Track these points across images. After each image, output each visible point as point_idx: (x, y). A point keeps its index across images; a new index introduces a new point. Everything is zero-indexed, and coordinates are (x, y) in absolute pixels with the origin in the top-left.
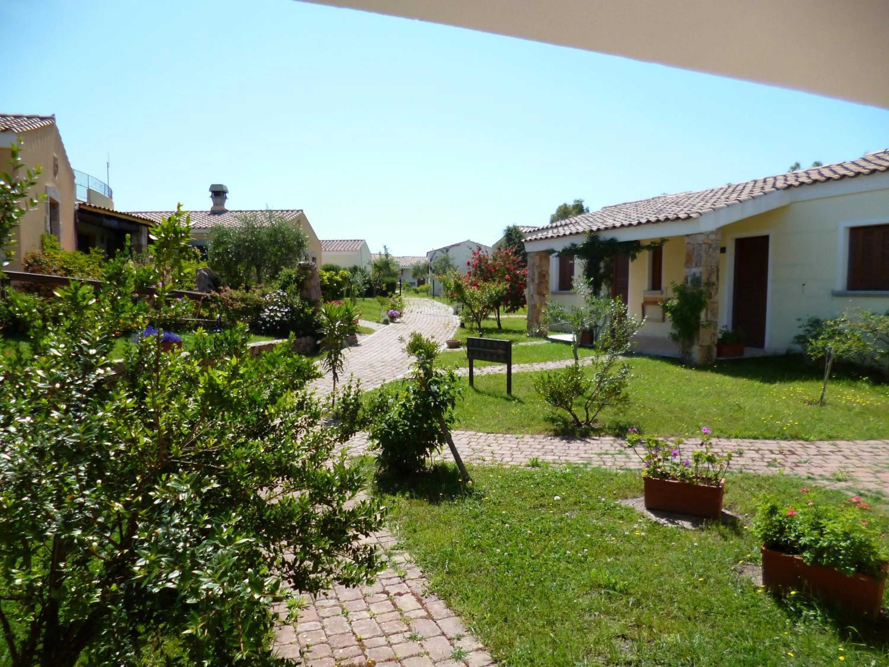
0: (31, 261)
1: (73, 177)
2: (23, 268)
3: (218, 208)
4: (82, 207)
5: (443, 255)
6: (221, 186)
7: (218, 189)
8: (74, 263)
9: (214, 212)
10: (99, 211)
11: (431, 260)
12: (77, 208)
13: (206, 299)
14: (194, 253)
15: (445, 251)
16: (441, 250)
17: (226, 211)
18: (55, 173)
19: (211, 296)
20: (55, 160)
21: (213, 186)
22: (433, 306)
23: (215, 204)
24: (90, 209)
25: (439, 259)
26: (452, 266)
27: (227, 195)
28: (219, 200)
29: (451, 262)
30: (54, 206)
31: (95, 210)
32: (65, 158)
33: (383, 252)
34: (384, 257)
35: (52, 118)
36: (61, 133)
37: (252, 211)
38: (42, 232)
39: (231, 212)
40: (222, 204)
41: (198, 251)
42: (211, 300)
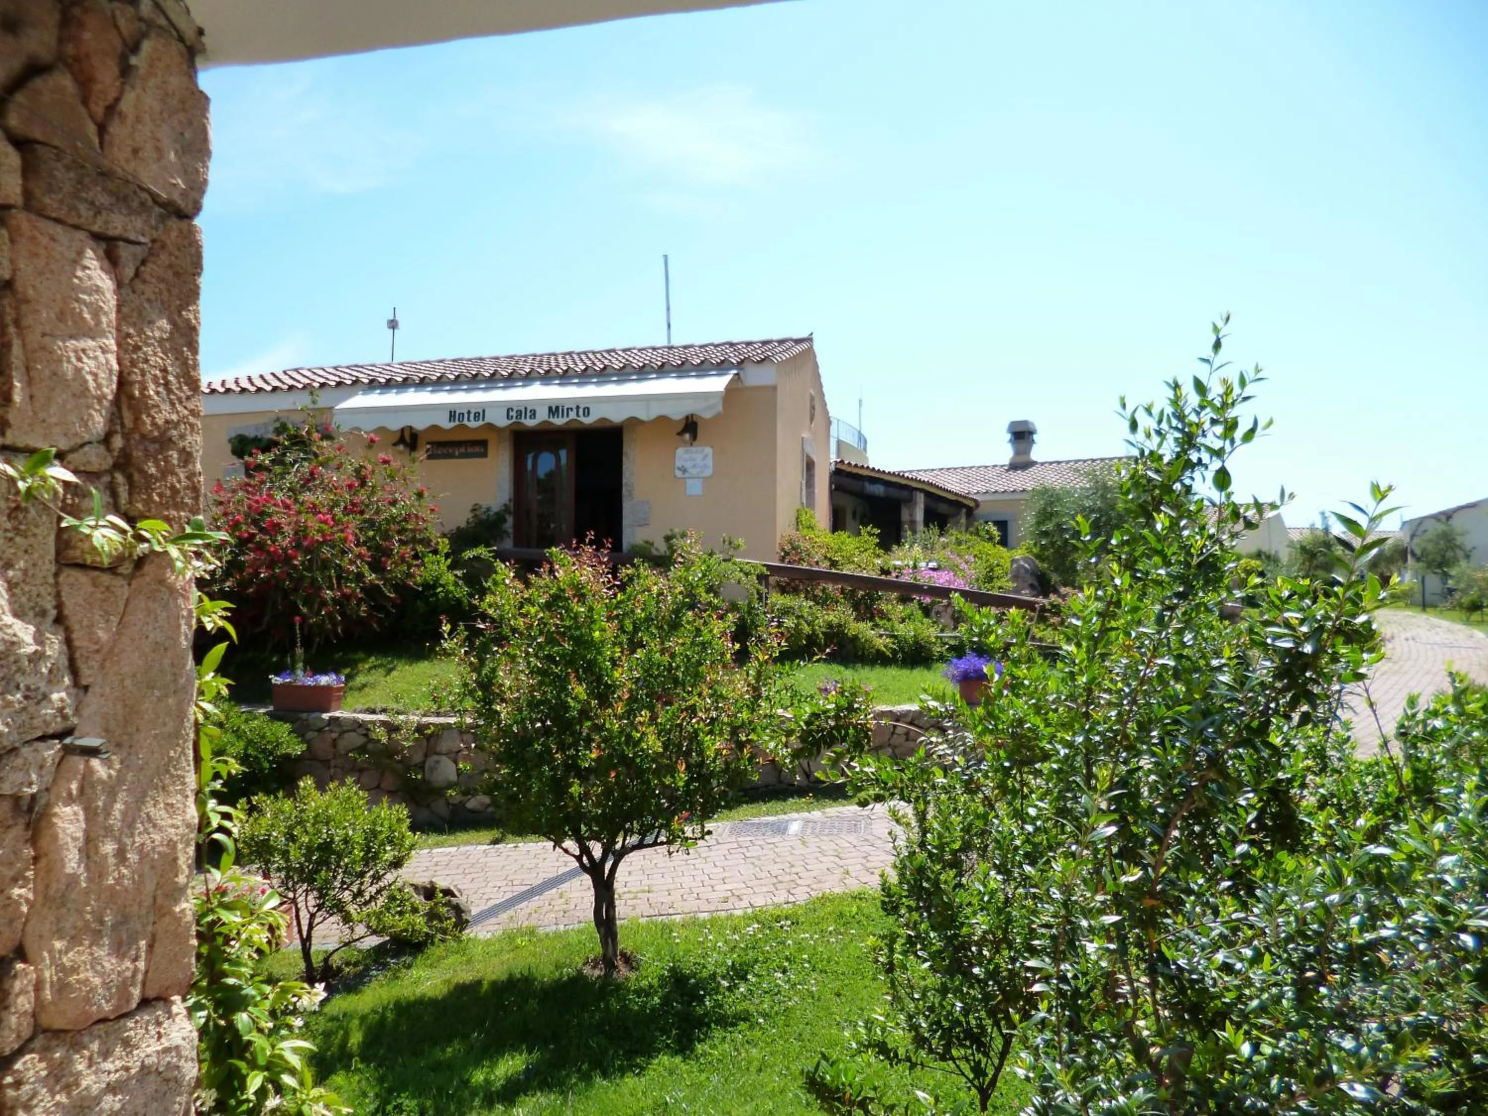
0: (787, 548)
1: (829, 423)
2: (777, 557)
3: (1021, 459)
4: (840, 466)
5: (1441, 527)
6: (1025, 423)
7: (1019, 429)
8: (840, 549)
9: (1014, 467)
10: (861, 472)
11: (1413, 536)
12: (833, 468)
13: (1043, 609)
14: (988, 532)
15: (1443, 518)
16: (1436, 517)
17: (1033, 464)
18: (812, 419)
19: (1051, 604)
20: (812, 399)
21: (1013, 424)
22: (1433, 627)
23: (1017, 453)
24: (849, 469)
25: (1430, 535)
26: (1460, 547)
27: (1035, 437)
28: (1022, 445)
29: (1459, 540)
30: (810, 466)
31: (855, 471)
32: (822, 395)
33: (1319, 525)
34: (1320, 534)
35: (809, 339)
36: (819, 360)
37: (1102, 460)
38: (799, 506)
39: (1042, 464)
40: (1028, 451)
41: (994, 531)
42: (1049, 611)
